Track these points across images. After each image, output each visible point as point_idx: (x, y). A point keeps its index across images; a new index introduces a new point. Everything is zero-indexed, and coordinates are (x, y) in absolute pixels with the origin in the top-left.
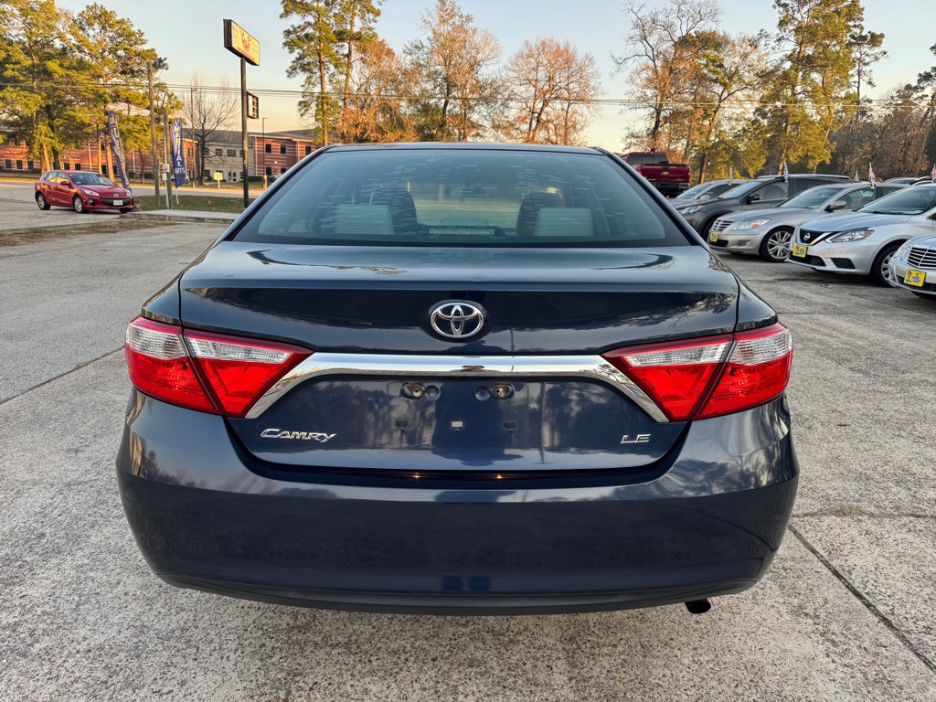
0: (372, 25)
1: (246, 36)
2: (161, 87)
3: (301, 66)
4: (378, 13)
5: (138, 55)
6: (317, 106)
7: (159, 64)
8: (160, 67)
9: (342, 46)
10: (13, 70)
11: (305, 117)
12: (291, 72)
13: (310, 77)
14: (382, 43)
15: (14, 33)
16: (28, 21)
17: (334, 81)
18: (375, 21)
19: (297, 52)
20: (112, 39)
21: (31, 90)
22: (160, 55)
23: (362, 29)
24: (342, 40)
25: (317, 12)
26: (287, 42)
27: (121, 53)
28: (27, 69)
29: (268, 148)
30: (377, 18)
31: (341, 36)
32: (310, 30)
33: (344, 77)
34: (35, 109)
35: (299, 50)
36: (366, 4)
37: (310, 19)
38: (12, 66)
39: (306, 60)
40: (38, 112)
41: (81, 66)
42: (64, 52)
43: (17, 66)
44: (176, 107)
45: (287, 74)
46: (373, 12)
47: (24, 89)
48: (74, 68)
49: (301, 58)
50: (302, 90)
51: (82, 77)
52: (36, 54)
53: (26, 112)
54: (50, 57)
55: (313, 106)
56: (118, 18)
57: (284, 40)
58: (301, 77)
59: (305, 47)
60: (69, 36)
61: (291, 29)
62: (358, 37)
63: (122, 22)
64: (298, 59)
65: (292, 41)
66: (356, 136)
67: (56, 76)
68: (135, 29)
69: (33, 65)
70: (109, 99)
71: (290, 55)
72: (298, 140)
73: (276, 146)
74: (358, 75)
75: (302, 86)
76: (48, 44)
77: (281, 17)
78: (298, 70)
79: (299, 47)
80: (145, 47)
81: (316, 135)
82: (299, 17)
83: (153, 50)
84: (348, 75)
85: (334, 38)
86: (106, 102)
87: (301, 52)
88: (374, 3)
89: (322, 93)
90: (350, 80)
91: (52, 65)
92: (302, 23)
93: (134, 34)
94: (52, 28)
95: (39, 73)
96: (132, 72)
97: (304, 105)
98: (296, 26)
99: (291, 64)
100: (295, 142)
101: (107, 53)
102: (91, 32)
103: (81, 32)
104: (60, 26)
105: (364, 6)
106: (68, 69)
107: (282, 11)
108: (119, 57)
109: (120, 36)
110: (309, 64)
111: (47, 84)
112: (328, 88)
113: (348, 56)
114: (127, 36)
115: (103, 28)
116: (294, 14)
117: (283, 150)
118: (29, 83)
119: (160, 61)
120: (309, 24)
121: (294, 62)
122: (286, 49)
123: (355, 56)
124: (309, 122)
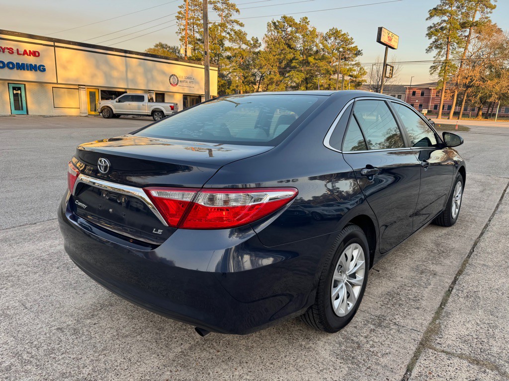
0: (489, 15)
1: (391, 34)
2: (358, 64)
3: (436, 45)
4: (494, 7)
5: (349, 50)
6: (441, 68)
7: (358, 53)
8: (358, 55)
9: (465, 31)
10: (295, 63)
11: (433, 75)
12: (429, 50)
13: (440, 52)
14: (495, 25)
15: (299, 46)
16: (305, 40)
17: (455, 52)
18: (491, 13)
19: (433, 38)
20: (338, 43)
21: (301, 71)
22: (359, 49)
23: (480, 19)
24: (465, 27)
25: (450, 13)
26: (429, 33)
27: (341, 49)
28: (300, 62)
29: (414, 93)
30: (493, 11)
31: (463, 25)
32: (444, 25)
33: (462, 50)
34: (300, 80)
35: (435, 37)
36: (486, 3)
37: (446, 18)
38: (295, 61)
39: (439, 42)
40: (302, 81)
41: (323, 58)
42: (317, 52)
43: (297, 61)
44: (363, 74)
45: (426, 51)
46: (490, 7)
47: (298, 71)
48: (320, 59)
49: (436, 41)
50: (434, 59)
51: (321, 64)
52: (305, 54)
53: (298, 81)
54: (310, 55)
55: (439, 68)
56: (343, 33)
57: (427, 32)
58: (435, 52)
59: (439, 35)
60: (320, 45)
61: (432, 26)
62: (476, 24)
63: (344, 34)
64: (434, 42)
65: (431, 32)
66: (465, 84)
67: (311, 64)
68: (349, 37)
69: (303, 60)
70: (332, 73)
71: (429, 40)
72: (432, 88)
73: (419, 92)
74: (474, 47)
75: (434, 57)
76: (311, 49)
77: (427, 19)
78: (433, 48)
79: (435, 35)
80: (353, 46)
81: (438, 85)
82: (438, 18)
83: (356, 46)
84: (466, 49)
85: (459, 27)
86: (330, 74)
87: (436, 38)
88: (492, 2)
89: (446, 60)
90: (467, 51)
91: (311, 59)
92: (440, 21)
93: (348, 40)
94: (313, 42)
95: (305, 63)
96: (345, 58)
97: (434, 68)
98: (436, 23)
99: (429, 46)
100: (431, 89)
101: (334, 51)
102: (330, 41)
103: (325, 42)
104: (317, 41)
105: (484, 5)
106: (317, 60)
107: (429, 16)
108: (340, 52)
109: (342, 41)
110: (441, 44)
111: (308, 68)
112: (450, 57)
113: (468, 36)
114: (346, 40)
115: (335, 38)
116: (435, 17)
117: (422, 94)
118: (300, 69)
119: (359, 51)
120: (444, 21)
121: (431, 44)
122: (428, 38)
123: (473, 35)
124: (435, 78)
